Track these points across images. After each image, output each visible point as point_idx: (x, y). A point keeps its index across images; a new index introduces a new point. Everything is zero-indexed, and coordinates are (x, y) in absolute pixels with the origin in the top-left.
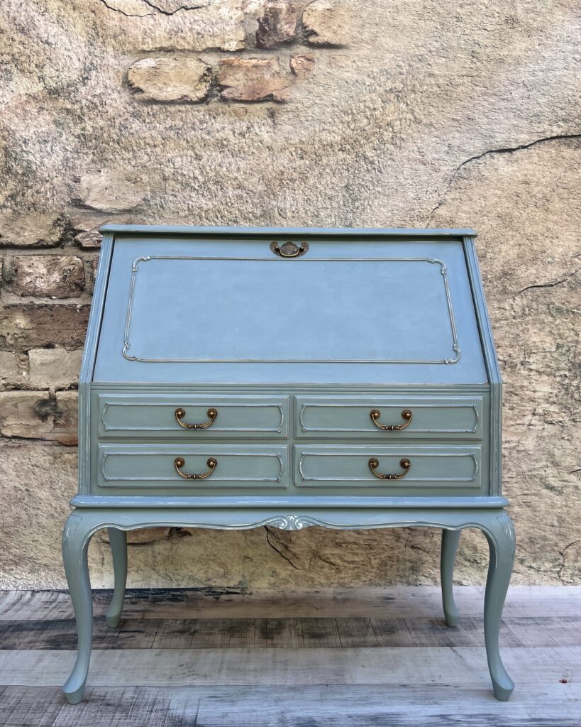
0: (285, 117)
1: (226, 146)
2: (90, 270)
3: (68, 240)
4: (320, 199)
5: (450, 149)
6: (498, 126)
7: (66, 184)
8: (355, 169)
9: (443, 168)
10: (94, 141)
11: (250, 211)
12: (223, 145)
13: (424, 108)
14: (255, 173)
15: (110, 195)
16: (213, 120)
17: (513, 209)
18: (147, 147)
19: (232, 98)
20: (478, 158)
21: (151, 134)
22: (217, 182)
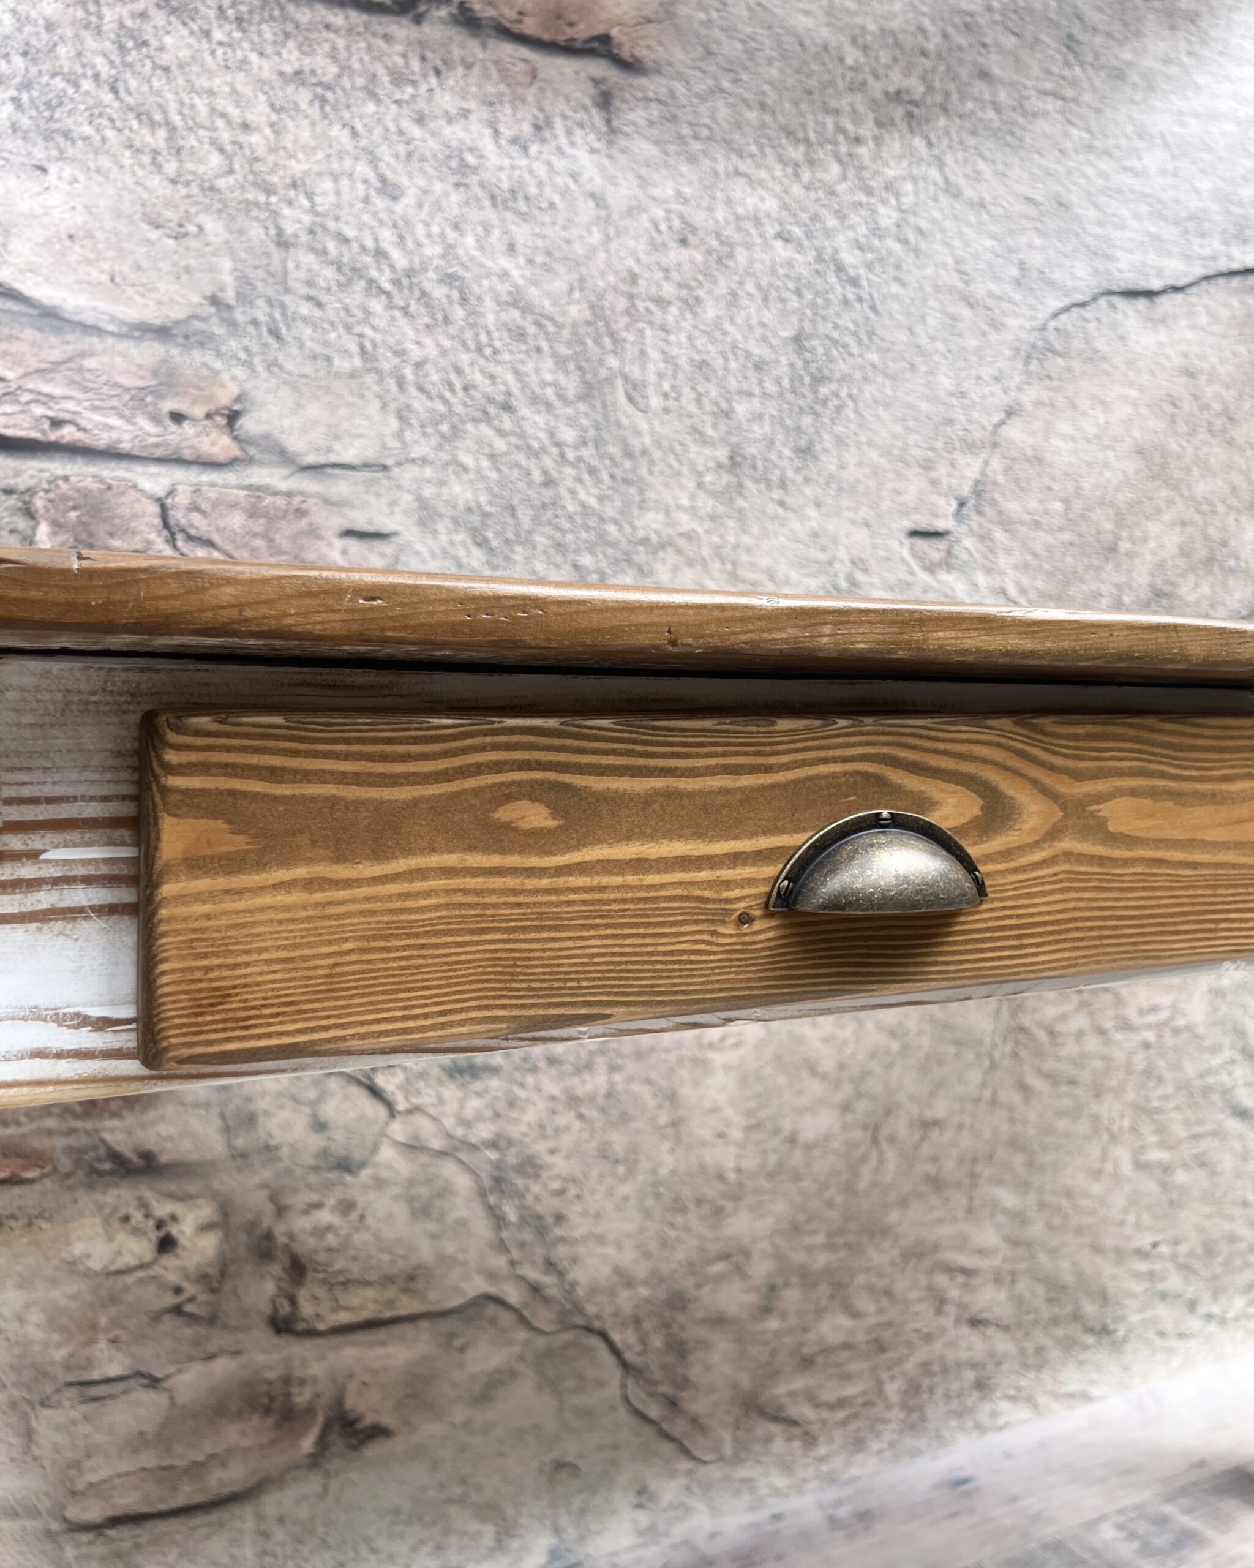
0: (638, 115)
1: (475, 170)
5: (1024, 276)
6: (1120, 233)
8: (816, 295)
9: (1010, 322)
12: (463, 164)
14: (557, 266)
15: (89, 262)
16: (433, 81)
17: (1165, 436)
18: (220, 123)
19: (492, 19)
20: (1082, 305)
21: (231, 85)
22: (449, 276)
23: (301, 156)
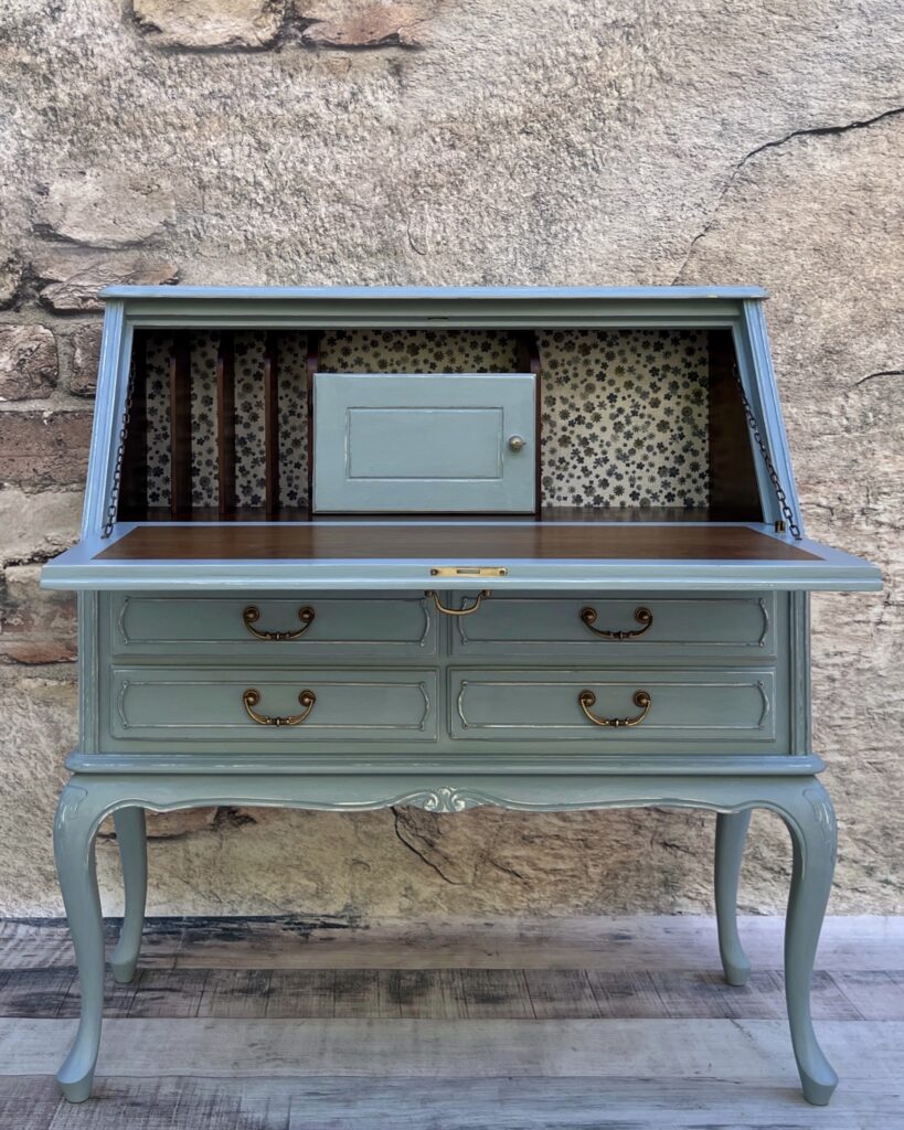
0: (421, 74)
1: (314, 127)
2: (69, 350)
3: (28, 297)
4: (486, 219)
5: (725, 129)
6: (814, 86)
7: (23, 199)
8: (551, 166)
9: (713, 164)
10: (72, 120)
11: (359, 241)
12: (307, 124)
13: (677, 54)
14: (366, 174)
15: (104, 216)
16: (289, 81)
17: (842, 237)
18: (169, 128)
19: (323, 40)
20: (776, 144)
21: (175, 107)
22: (298, 190)
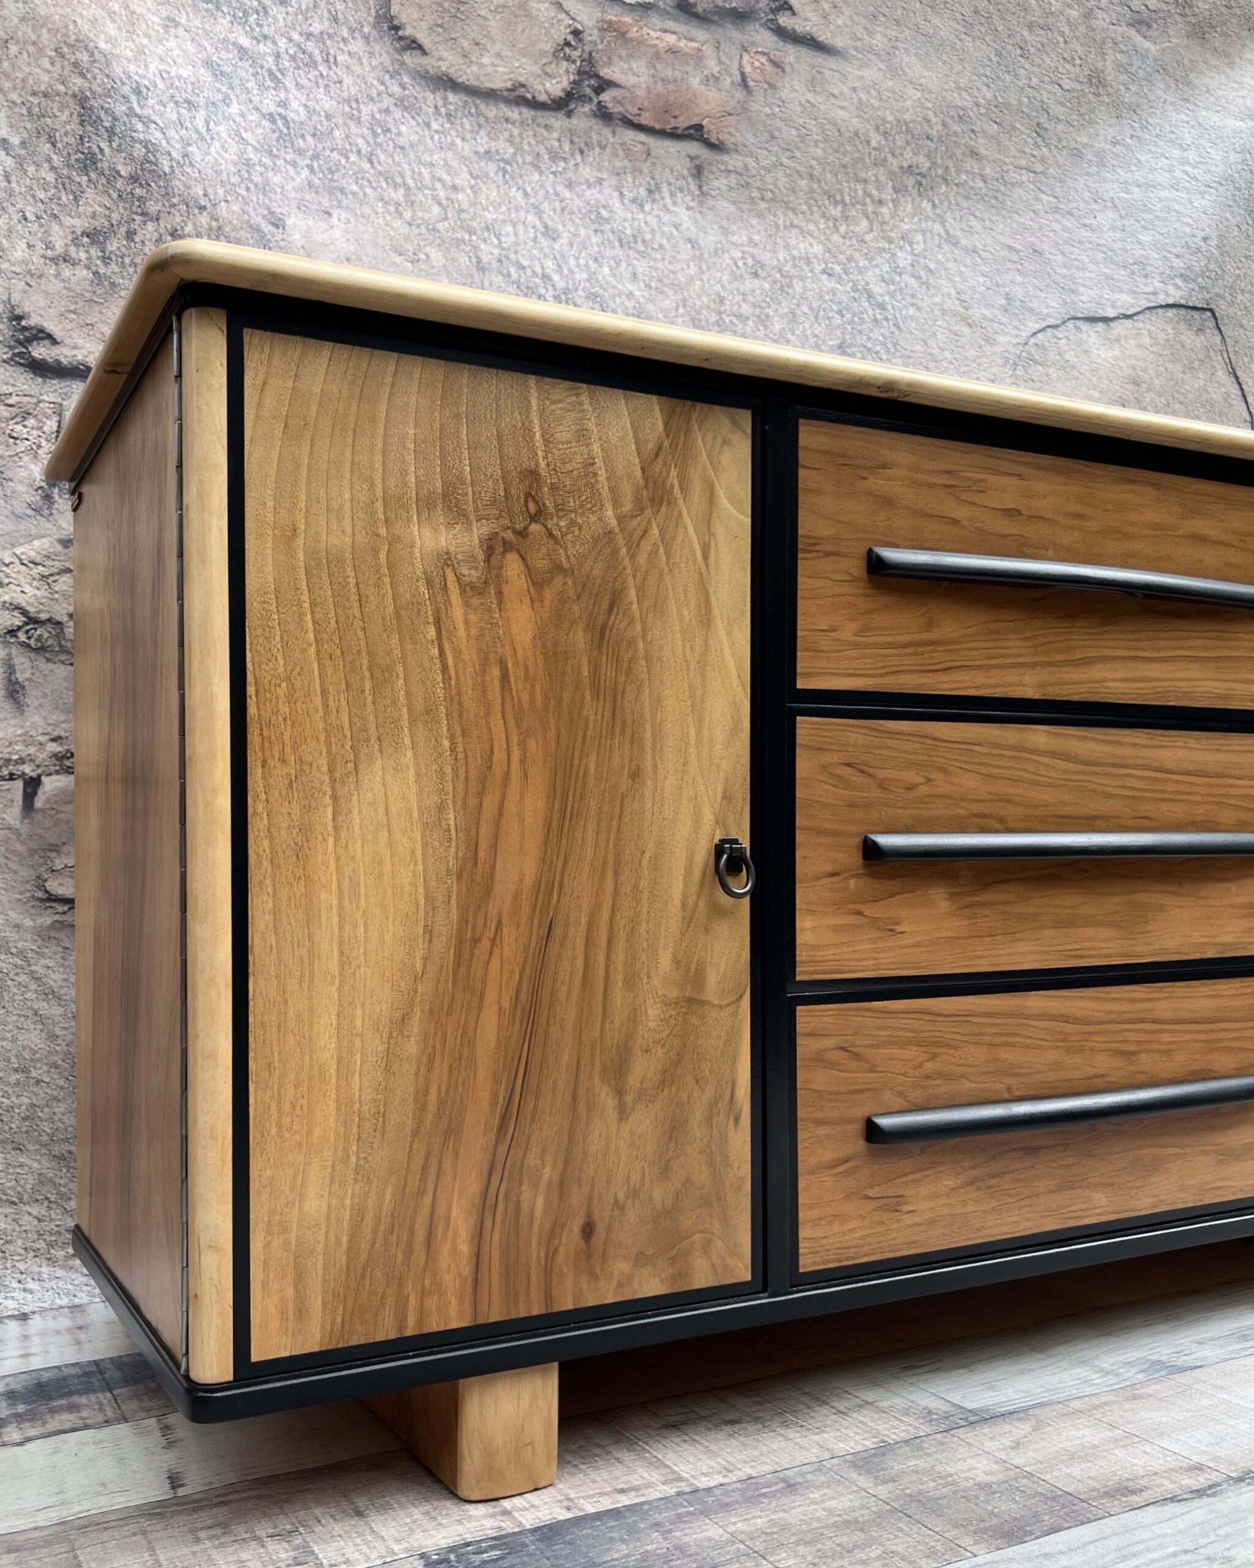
0: (722, 183)
1: (608, 221)
5: (1009, 304)
8: (854, 315)
9: (1001, 338)
10: (309, 139)
12: (599, 217)
13: (961, 217)
14: (666, 290)
16: (579, 158)
18: (438, 185)
19: (620, 113)
20: (1055, 327)
21: (445, 160)
22: (593, 294)
23: (491, 208)
